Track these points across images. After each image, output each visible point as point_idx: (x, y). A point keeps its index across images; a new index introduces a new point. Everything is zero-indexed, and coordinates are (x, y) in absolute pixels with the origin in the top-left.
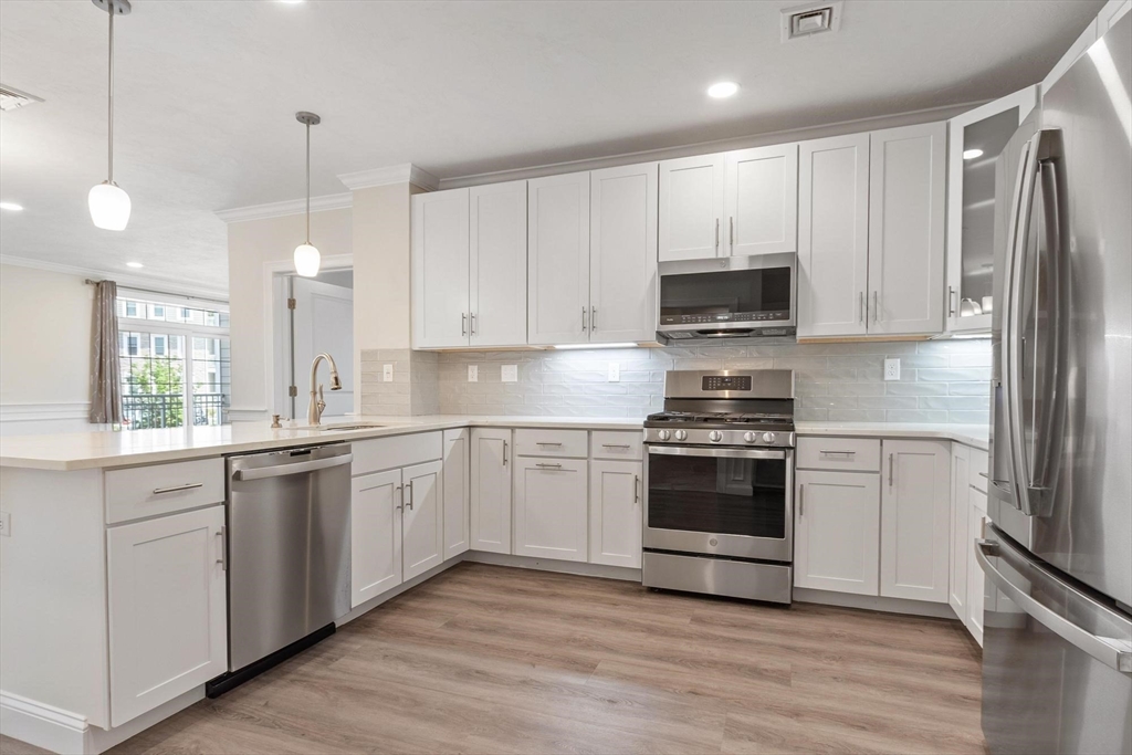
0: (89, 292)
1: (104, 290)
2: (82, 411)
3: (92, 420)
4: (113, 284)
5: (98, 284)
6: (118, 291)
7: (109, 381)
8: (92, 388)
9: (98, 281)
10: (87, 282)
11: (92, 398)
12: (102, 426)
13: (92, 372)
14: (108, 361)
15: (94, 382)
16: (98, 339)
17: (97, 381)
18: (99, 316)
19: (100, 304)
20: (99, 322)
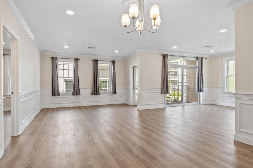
0: (162, 57)
1: (165, 57)
2: (159, 91)
3: (162, 93)
4: (167, 54)
5: (163, 55)
6: (168, 57)
7: (166, 82)
8: (162, 84)
9: (163, 54)
10: (161, 55)
11: (162, 87)
12: (164, 94)
13: (162, 80)
14: (166, 77)
15: (162, 82)
16: (164, 70)
17: (163, 82)
18: (164, 64)
19: (164, 61)
20: (164, 66)
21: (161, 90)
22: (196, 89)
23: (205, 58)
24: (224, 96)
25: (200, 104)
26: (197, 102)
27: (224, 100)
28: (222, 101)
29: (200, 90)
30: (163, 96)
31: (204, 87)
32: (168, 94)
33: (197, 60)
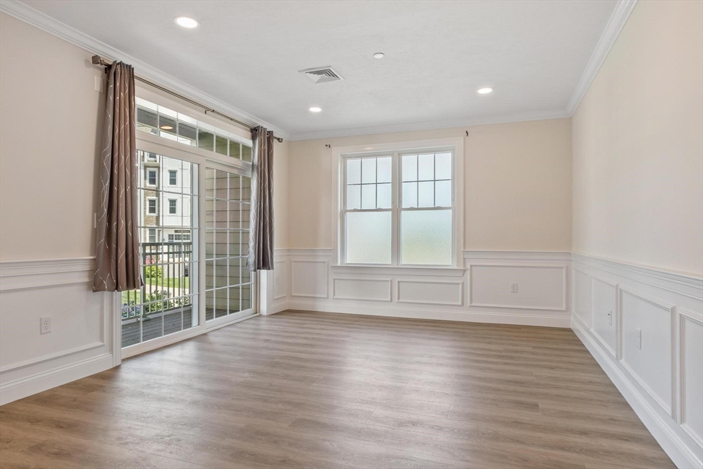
0: (98, 78)
1: (116, 77)
2: (79, 274)
3: (95, 286)
5: (108, 68)
7: (123, 222)
8: (95, 233)
10: (95, 61)
11: (95, 249)
12: (106, 294)
13: (97, 207)
14: (122, 192)
15: (99, 224)
16: (109, 155)
17: (105, 224)
18: (110, 116)
19: (111, 98)
20: (110, 127)
21: (87, 268)
22: (252, 258)
23: (278, 139)
24: (334, 279)
25: (260, 315)
26: (249, 308)
27: (334, 295)
28: (328, 298)
29: (264, 261)
30: (102, 302)
31: (275, 248)
32: (134, 287)
33: (253, 138)
